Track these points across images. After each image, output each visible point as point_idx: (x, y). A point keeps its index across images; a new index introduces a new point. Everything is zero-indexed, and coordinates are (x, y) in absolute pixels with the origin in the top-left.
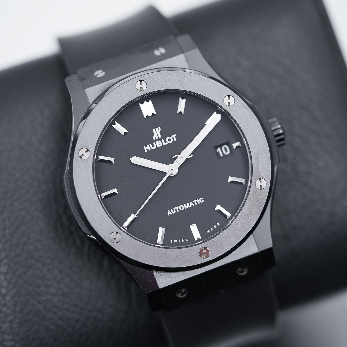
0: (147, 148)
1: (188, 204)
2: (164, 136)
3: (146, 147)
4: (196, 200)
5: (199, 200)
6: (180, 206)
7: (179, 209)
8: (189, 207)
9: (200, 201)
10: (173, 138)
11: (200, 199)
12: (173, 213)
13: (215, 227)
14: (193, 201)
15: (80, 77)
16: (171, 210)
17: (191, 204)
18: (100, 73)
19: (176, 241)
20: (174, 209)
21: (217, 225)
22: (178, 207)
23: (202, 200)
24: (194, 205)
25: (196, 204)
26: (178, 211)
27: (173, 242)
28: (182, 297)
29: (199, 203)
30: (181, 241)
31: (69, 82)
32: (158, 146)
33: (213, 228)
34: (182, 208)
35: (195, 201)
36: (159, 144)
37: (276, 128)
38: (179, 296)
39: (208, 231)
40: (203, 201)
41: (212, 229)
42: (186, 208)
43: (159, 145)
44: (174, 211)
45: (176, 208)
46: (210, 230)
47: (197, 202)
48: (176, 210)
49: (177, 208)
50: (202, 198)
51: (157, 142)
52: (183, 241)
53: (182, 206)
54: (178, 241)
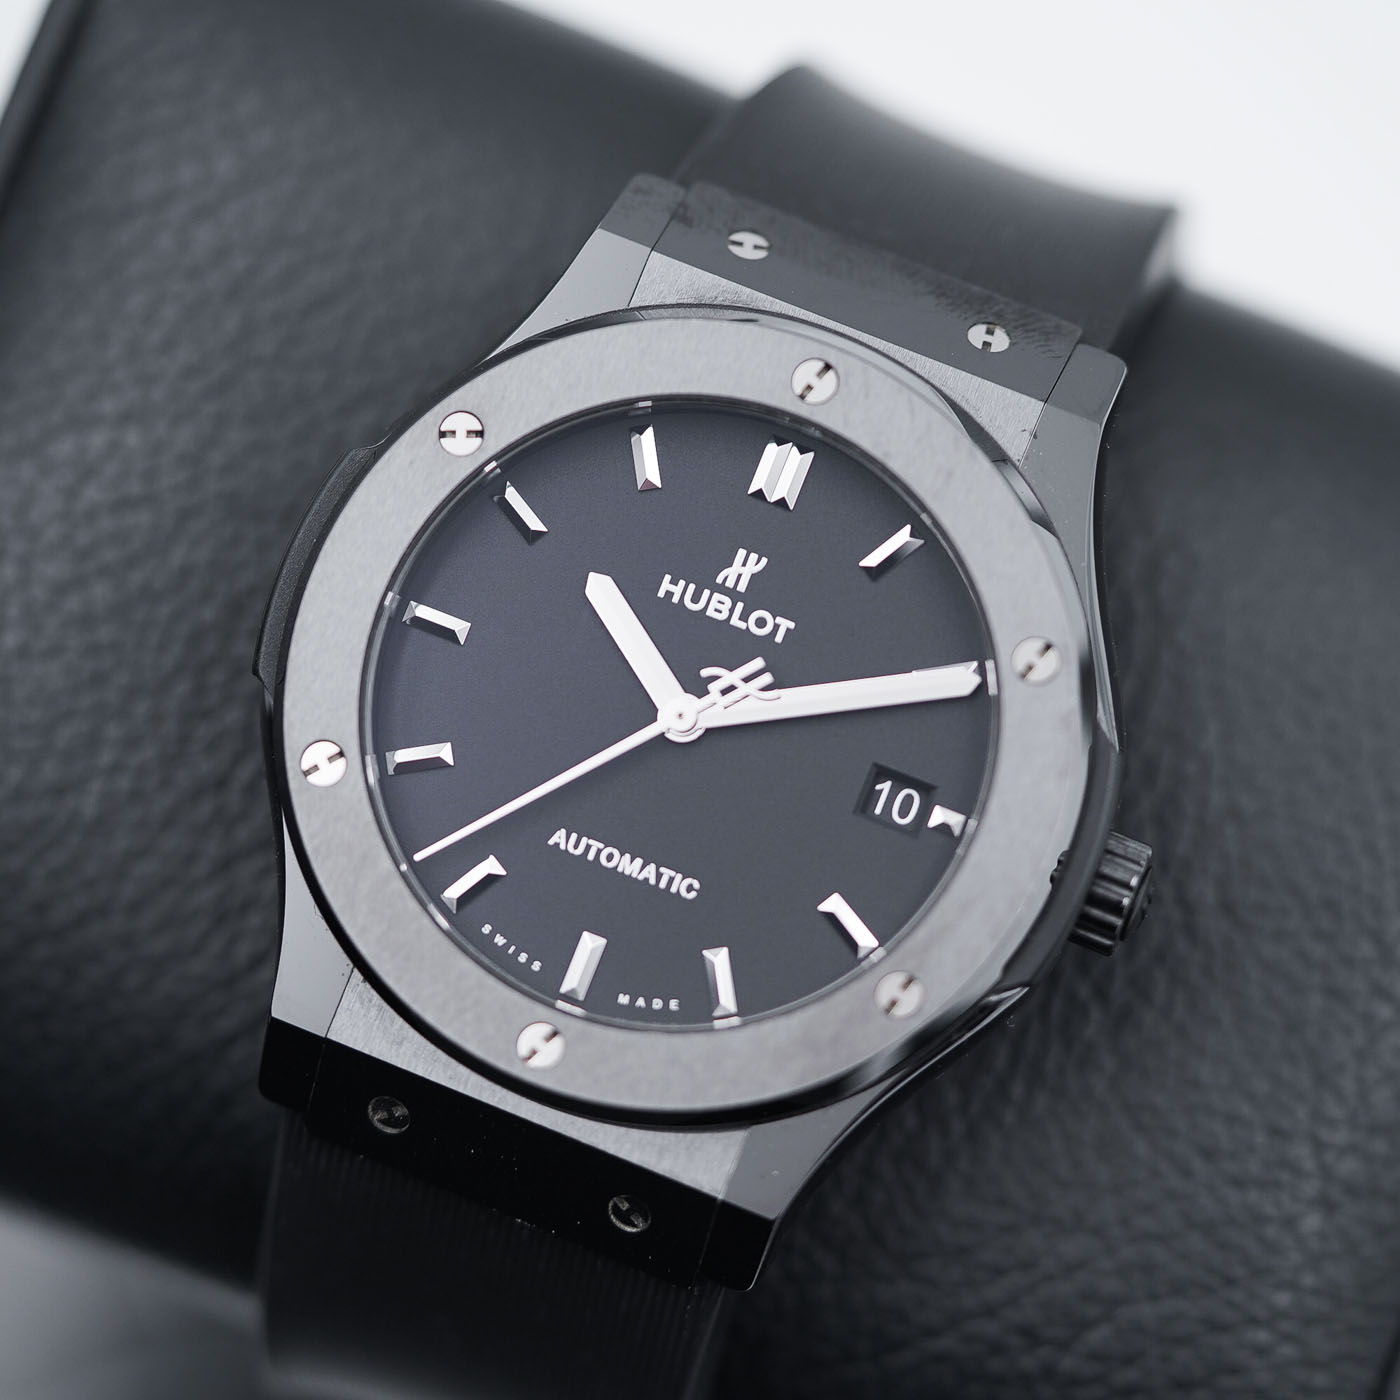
0: (672, 588)
1: (639, 862)
2: (754, 596)
3: (674, 582)
4: (673, 873)
5: (683, 879)
6: (609, 850)
7: (599, 851)
8: (634, 875)
9: (683, 886)
10: (776, 627)
11: (689, 881)
12: (571, 849)
13: (657, 1004)
14: (662, 870)
15: (683, 205)
16: (574, 836)
17: (650, 872)
18: (749, 246)
19: (500, 940)
20: (584, 840)
21: (666, 1004)
22: (601, 846)
23: (690, 888)
24: (652, 881)
25: (663, 884)
26: (591, 856)
27: (492, 934)
28: (380, 1126)
29: (673, 889)
30: (517, 953)
31: (638, 191)
32: (710, 612)
33: (649, 1003)
34: (610, 857)
35: (667, 873)
36: (720, 607)
37: (1119, 875)
38: (376, 1118)
39: (624, 999)
40: (693, 895)
41: (641, 1002)
42: (620, 869)
43: (716, 610)
44: (576, 847)
45: (591, 842)
46: (633, 1000)
47: (671, 880)
48: (588, 847)
49: (596, 845)
50: (696, 885)
51: (717, 596)
52: (523, 958)
53: (616, 853)
54: (506, 946)
